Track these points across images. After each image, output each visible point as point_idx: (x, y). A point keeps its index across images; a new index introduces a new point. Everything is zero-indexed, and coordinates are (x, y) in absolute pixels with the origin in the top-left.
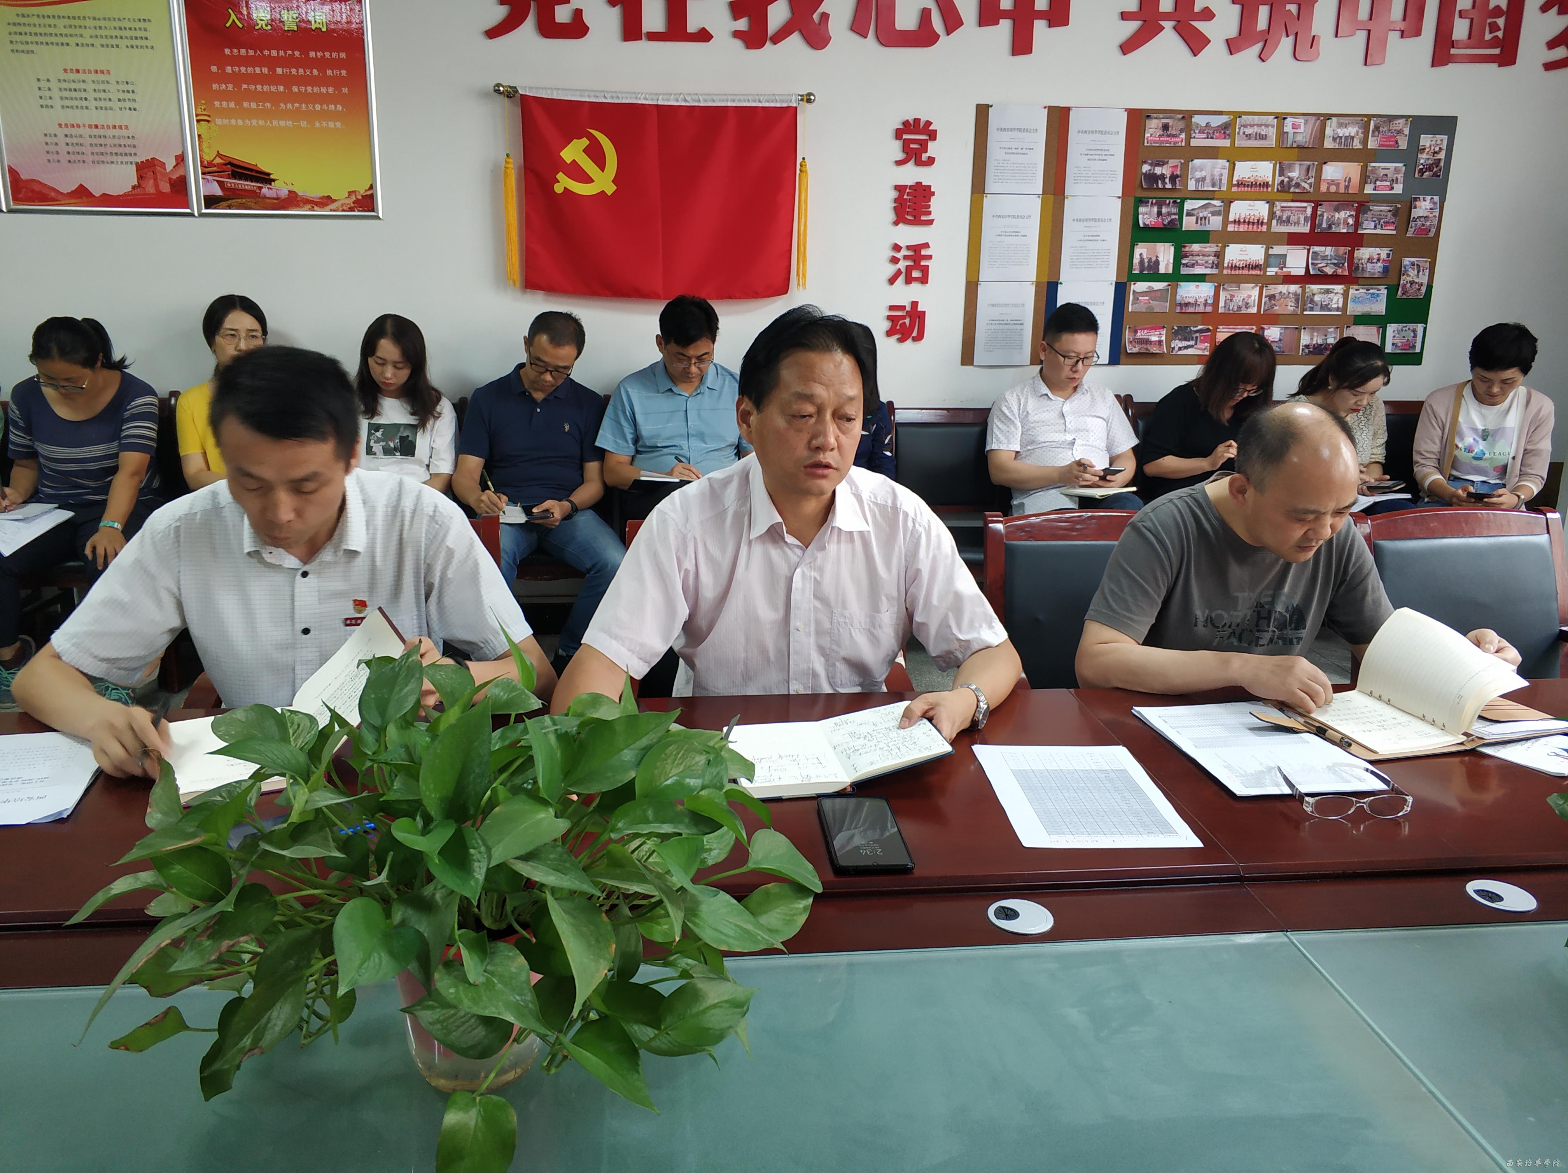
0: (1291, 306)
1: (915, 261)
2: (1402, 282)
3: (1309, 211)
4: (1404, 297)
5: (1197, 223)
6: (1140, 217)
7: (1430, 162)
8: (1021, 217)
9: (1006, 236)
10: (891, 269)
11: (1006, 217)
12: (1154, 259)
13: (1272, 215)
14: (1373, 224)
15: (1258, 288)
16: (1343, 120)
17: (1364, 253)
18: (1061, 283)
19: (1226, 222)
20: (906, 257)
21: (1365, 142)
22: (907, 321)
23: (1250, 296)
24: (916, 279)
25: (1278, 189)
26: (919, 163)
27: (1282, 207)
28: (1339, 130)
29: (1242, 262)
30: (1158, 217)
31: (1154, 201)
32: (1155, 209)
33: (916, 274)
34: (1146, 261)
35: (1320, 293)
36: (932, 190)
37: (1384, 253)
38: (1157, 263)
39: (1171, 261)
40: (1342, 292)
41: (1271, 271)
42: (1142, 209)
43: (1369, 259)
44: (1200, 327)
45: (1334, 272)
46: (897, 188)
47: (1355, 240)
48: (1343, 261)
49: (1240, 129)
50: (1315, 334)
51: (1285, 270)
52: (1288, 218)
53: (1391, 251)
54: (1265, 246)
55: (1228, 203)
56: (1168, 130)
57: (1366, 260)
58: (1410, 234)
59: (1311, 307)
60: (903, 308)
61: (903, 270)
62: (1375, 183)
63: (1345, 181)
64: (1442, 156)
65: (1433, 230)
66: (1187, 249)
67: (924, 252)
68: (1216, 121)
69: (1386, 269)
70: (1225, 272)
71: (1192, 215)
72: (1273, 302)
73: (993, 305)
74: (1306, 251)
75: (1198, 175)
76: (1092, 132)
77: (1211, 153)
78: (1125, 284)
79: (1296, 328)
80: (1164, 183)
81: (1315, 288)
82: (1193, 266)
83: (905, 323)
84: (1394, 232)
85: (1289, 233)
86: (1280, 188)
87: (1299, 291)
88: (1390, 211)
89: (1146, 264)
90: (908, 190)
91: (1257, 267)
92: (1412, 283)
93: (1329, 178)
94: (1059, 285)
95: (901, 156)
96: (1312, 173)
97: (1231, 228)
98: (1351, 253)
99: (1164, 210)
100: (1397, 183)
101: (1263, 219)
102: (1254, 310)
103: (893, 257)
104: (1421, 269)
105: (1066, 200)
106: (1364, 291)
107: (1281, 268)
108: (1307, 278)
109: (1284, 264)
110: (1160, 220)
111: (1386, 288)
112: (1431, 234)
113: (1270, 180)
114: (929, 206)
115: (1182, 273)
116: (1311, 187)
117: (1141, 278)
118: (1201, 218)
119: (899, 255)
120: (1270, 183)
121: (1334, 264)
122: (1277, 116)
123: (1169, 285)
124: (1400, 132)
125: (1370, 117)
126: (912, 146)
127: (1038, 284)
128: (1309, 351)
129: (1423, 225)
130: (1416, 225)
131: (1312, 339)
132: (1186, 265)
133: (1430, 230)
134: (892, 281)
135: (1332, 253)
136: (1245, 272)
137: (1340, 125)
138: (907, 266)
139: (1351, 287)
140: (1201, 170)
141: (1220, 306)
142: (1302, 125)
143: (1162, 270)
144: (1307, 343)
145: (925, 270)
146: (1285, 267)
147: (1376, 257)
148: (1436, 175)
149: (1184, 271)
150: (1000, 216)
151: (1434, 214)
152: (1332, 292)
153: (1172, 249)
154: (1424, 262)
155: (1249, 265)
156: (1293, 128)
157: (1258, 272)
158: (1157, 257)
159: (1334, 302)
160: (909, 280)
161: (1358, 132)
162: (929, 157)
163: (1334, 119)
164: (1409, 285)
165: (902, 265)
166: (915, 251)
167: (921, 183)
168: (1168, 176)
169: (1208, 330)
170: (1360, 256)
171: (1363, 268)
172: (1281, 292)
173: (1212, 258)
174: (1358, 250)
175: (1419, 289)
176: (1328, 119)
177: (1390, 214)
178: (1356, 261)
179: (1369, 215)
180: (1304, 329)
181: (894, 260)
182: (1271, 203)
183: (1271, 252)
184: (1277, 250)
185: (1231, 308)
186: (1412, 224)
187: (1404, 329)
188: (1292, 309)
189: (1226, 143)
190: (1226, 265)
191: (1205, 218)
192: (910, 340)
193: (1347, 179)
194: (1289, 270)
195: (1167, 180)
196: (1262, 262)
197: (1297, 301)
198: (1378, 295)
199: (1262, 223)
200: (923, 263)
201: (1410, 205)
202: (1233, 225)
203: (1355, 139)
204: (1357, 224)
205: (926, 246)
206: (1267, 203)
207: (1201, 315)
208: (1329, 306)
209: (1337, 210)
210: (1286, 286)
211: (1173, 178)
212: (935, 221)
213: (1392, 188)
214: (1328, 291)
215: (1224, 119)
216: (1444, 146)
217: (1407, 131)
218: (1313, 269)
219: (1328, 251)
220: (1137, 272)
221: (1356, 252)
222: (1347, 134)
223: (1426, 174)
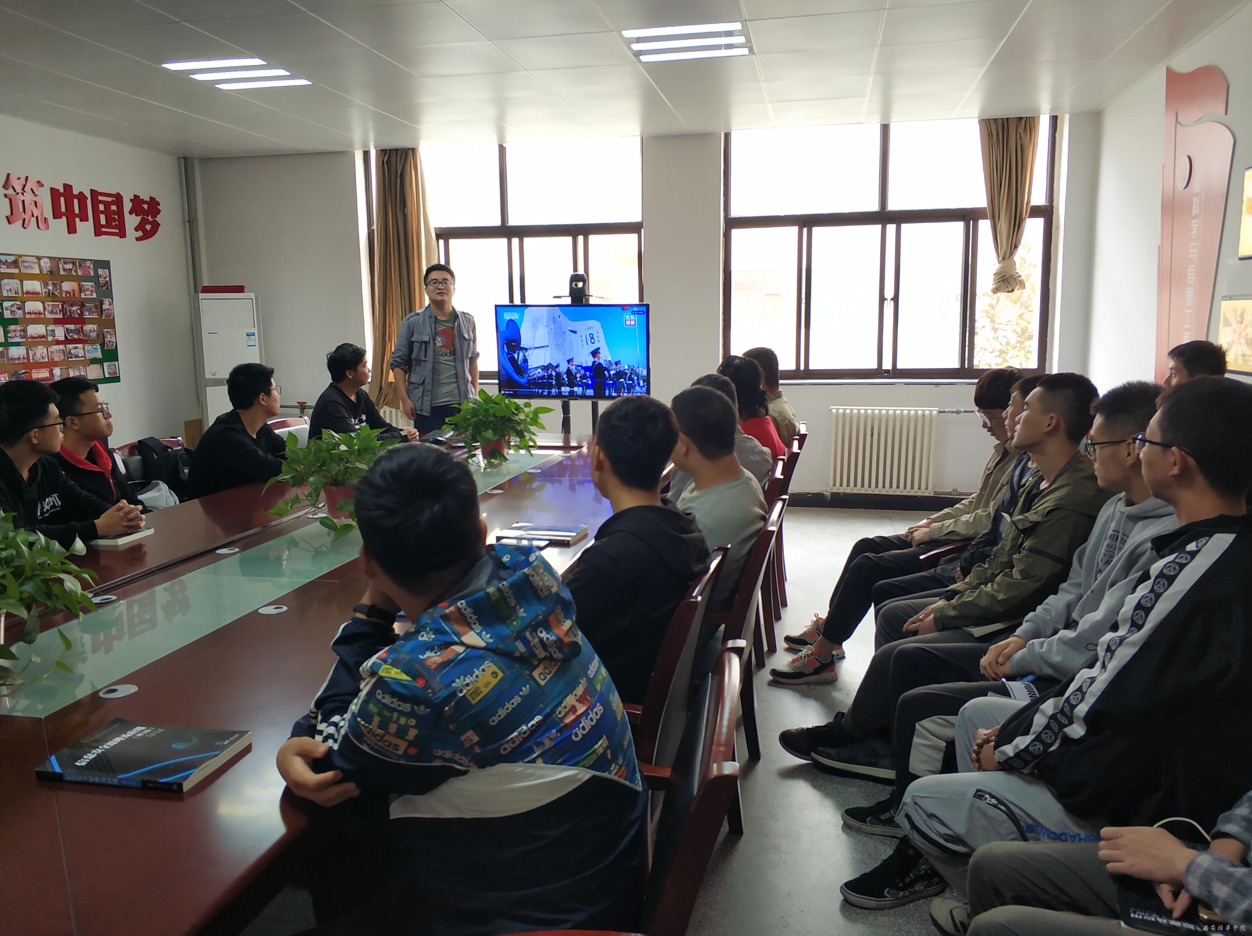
0: (62, 357)
2: (106, 341)
3: (60, 307)
4: (107, 348)
5: (11, 314)
7: (104, 282)
13: (45, 308)
14: (88, 313)
15: (45, 348)
16: (65, 261)
17: (88, 327)
19: (25, 313)
21: (76, 272)
23: (43, 353)
27: (48, 305)
28: (64, 266)
29: (36, 334)
35: (73, 349)
37: (95, 327)
39: (3, 335)
40: (82, 348)
41: (50, 339)
44: (24, 371)
45: (77, 338)
47: (81, 321)
48: (79, 332)
49: (21, 263)
50: (75, 370)
52: (52, 310)
53: (98, 326)
54: (44, 325)
55: (23, 303)
57: (89, 331)
58: (103, 318)
59: (71, 357)
62: (85, 293)
63: (72, 291)
64: (108, 279)
65: (112, 315)
66: (9, 328)
68: (10, 259)
69: (97, 335)
70: (29, 340)
71: (8, 310)
72: (54, 355)
74: (63, 327)
75: (8, 288)
77: (11, 276)
81: (71, 346)
82: (13, 338)
84: (97, 317)
85: (54, 319)
86: (45, 295)
87: (64, 348)
88: (94, 306)
91: (43, 337)
92: (110, 341)
93: (65, 290)
96: (58, 287)
97: (27, 316)
98: (82, 327)
100: (93, 292)
101: (41, 311)
102: (46, 360)
104: (111, 334)
106: (91, 347)
107: (54, 337)
108: (67, 341)
109: (55, 334)
111: (100, 345)
112: (112, 317)
113: (40, 290)
115: (9, 342)
116: (59, 294)
118: (12, 311)
120: (41, 292)
121: (76, 334)
122: (37, 257)
123: (4, 349)
124: (89, 267)
125: (75, 260)
129: (107, 313)
132: (10, 337)
135: (75, 328)
136: (38, 339)
137: (64, 264)
139: (86, 345)
140: (8, 285)
141: (31, 358)
142: (48, 263)
147: (92, 329)
148: (107, 288)
149: (10, 340)
151: (110, 307)
152: (78, 348)
154: (111, 331)
155: (39, 336)
156: (45, 264)
157: (44, 339)
159: (80, 353)
161: (72, 267)
163: (61, 260)
164: (108, 343)
169: (28, 372)
170: (86, 329)
171: (88, 335)
172: (56, 350)
173: (22, 333)
175: (112, 345)
176: (59, 260)
177: (94, 308)
178: (85, 332)
179: (85, 308)
182: (43, 303)
183: (48, 328)
184: (51, 327)
185: (36, 359)
186: (104, 312)
187: (110, 365)
189: (16, 271)
190: (29, 336)
191: (14, 311)
194: (57, 337)
197: (64, 353)
198: (97, 348)
199: (41, 314)
201: (102, 303)
203: (73, 270)
204: (82, 313)
206: (41, 302)
207: (23, 364)
208: (78, 356)
209: (72, 306)
210: (59, 346)
213: (92, 295)
214: (76, 348)
215: (12, 258)
216: (108, 274)
217: (92, 267)
218: (68, 336)
219: (72, 327)
221: (84, 327)
222: (69, 268)
223: (104, 288)
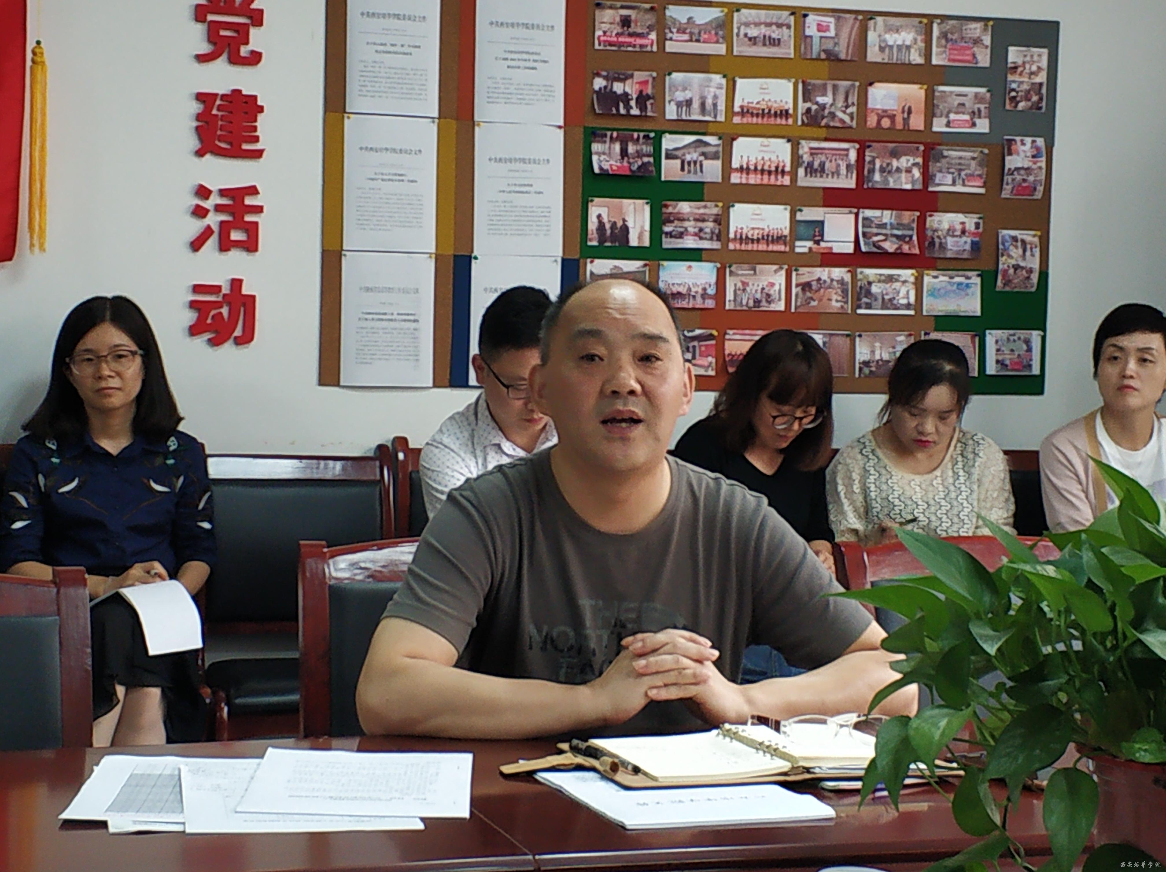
0: (837, 301)
1: (233, 214)
2: (1001, 266)
3: (853, 156)
4: (1007, 289)
5: (683, 169)
6: (595, 158)
7: (1026, 87)
8: (406, 152)
9: (383, 180)
10: (196, 226)
11: (381, 150)
12: (620, 224)
13: (797, 160)
14: (949, 179)
15: (783, 273)
16: (892, 20)
17: (941, 221)
18: (476, 258)
19: (727, 169)
20: (219, 208)
21: (928, 54)
22: (225, 311)
23: (772, 285)
24: (238, 244)
25: (803, 121)
26: (236, 60)
27: (811, 149)
28: (887, 36)
29: (756, 232)
30: (623, 158)
31: (615, 134)
32: (617, 147)
33: (236, 235)
34: (608, 226)
35: (879, 281)
36: (260, 103)
37: (970, 221)
38: (625, 229)
39: (647, 227)
40: (912, 279)
41: (803, 246)
42: (596, 147)
43: (949, 230)
44: (698, 332)
45: (897, 249)
46: (200, 97)
47: (924, 201)
48: (909, 233)
49: (739, 28)
50: (877, 344)
51: (823, 244)
52: (822, 165)
53: (980, 218)
54: (789, 207)
55: (729, 140)
56: (629, 26)
57: (945, 232)
58: (1006, 194)
59: (867, 304)
60: (216, 289)
61: (215, 228)
62: (947, 116)
63: (903, 112)
64: (1042, 78)
65: (1041, 188)
66: (670, 210)
67: (249, 201)
68: (705, 16)
69: (974, 246)
70: (731, 246)
71: (675, 157)
72: (808, 294)
73: (368, 289)
74: (852, 217)
75: (682, 96)
76: (513, 25)
77: (698, 64)
78: (578, 261)
79: (848, 335)
80: (628, 107)
81: (871, 273)
82: (681, 236)
83: (221, 313)
84: (982, 191)
85: (825, 189)
86: (806, 121)
87: (848, 277)
88: (973, 159)
89: (609, 232)
90: (218, 102)
91: (779, 239)
92: (1016, 267)
93: (878, 107)
94: (473, 261)
95: (205, 48)
96: (853, 98)
97: (735, 178)
98: (922, 222)
99: (631, 149)
100: (980, 117)
101: (784, 166)
102: (783, 306)
103: (198, 206)
104: (1028, 247)
105: (477, 129)
106: (946, 279)
107: (817, 243)
108: (858, 258)
109: (822, 235)
110: (625, 164)
111: (978, 275)
112: (1038, 195)
113: (790, 106)
114: (255, 129)
115: (665, 246)
116: (852, 119)
117: (601, 253)
118: (689, 163)
119: (208, 204)
120: (791, 111)
121: (897, 237)
122: (794, 11)
123: (645, 265)
124: (977, 41)
125: (931, 18)
126: (223, 33)
127: (439, 258)
128: (871, 371)
129: (1024, 180)
130: (1013, 180)
131: (873, 352)
132: (670, 235)
133: (1035, 189)
134: (196, 245)
135: (893, 221)
136: (762, 247)
137: (889, 29)
138: (222, 223)
139: (926, 272)
140: (685, 89)
141: (728, 299)
142: (832, 27)
143: (634, 242)
144: (867, 357)
145: (252, 230)
146: (822, 240)
147: (959, 227)
148: (1037, 106)
149: (668, 243)
150: (371, 149)
151: (1039, 164)
152: (897, 281)
153: (647, 208)
154: (1029, 236)
155: (768, 236)
156: (819, 30)
157: (782, 248)
158: (624, 220)
159: (901, 295)
160: (225, 245)
161: (915, 40)
162: (253, 52)
163: (880, 19)
164: (1011, 271)
165: (213, 220)
166: (233, 198)
167: (240, 91)
168: (635, 96)
169: (711, 337)
170: (936, 226)
171: (941, 244)
172: (819, 279)
173: (710, 224)
174: (931, 216)
175: (1028, 278)
176: (871, 19)
177: (973, 163)
178: (929, 233)
179: (944, 164)
180: (860, 336)
181: (199, 212)
182: (794, 142)
183: (799, 217)
184: (809, 214)
185: (744, 302)
186: (1008, 178)
187: (1012, 338)
188: (839, 305)
190: (732, 235)
191: (695, 163)
192: (231, 341)
193: (906, 108)
194: (829, 245)
195: (633, 103)
196: (786, 232)
197: (845, 292)
198: (968, 286)
199: (783, 172)
200: (248, 218)
202: (739, 175)
203: (912, 51)
204: (927, 177)
205: (253, 191)
206: (789, 141)
207: (699, 312)
208: (895, 302)
209: (895, 154)
210: (827, 269)
211: (642, 100)
212: (265, 154)
213: (973, 125)
214: (890, 279)
216: (1044, 65)
217: (987, 40)
218: (865, 244)
219: (887, 216)
220: (595, 243)
221: (929, 219)
222: (899, 42)
223: (1021, 106)
